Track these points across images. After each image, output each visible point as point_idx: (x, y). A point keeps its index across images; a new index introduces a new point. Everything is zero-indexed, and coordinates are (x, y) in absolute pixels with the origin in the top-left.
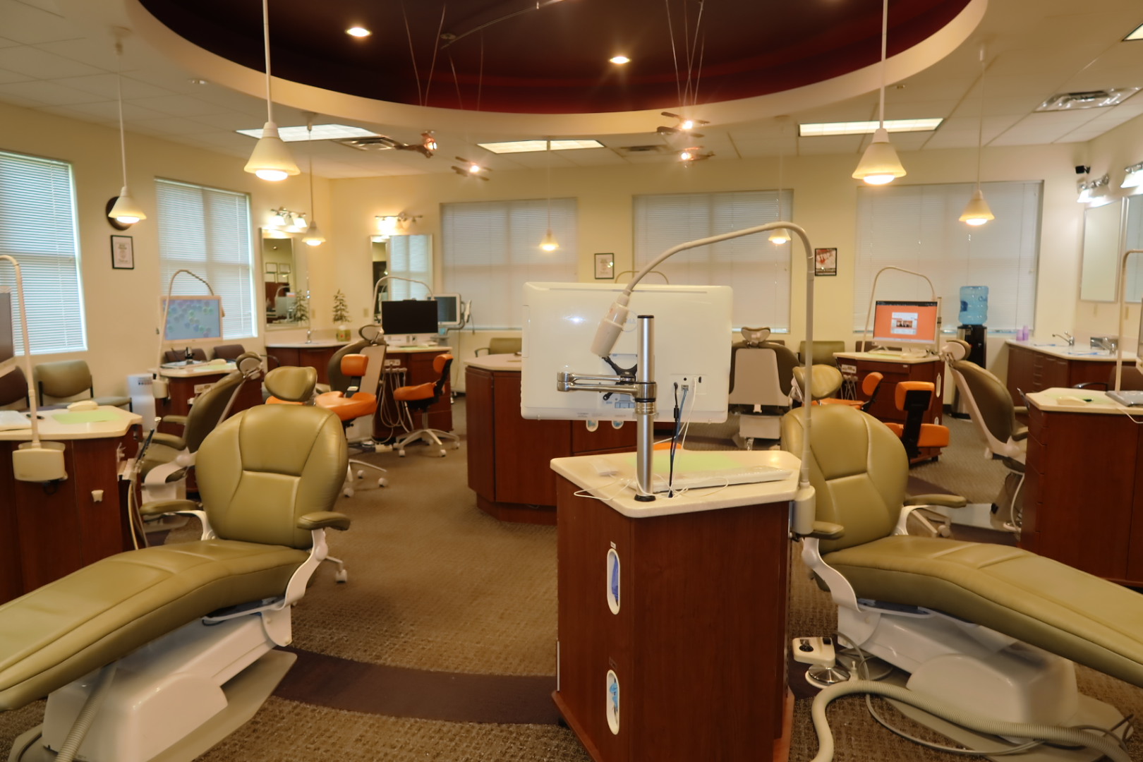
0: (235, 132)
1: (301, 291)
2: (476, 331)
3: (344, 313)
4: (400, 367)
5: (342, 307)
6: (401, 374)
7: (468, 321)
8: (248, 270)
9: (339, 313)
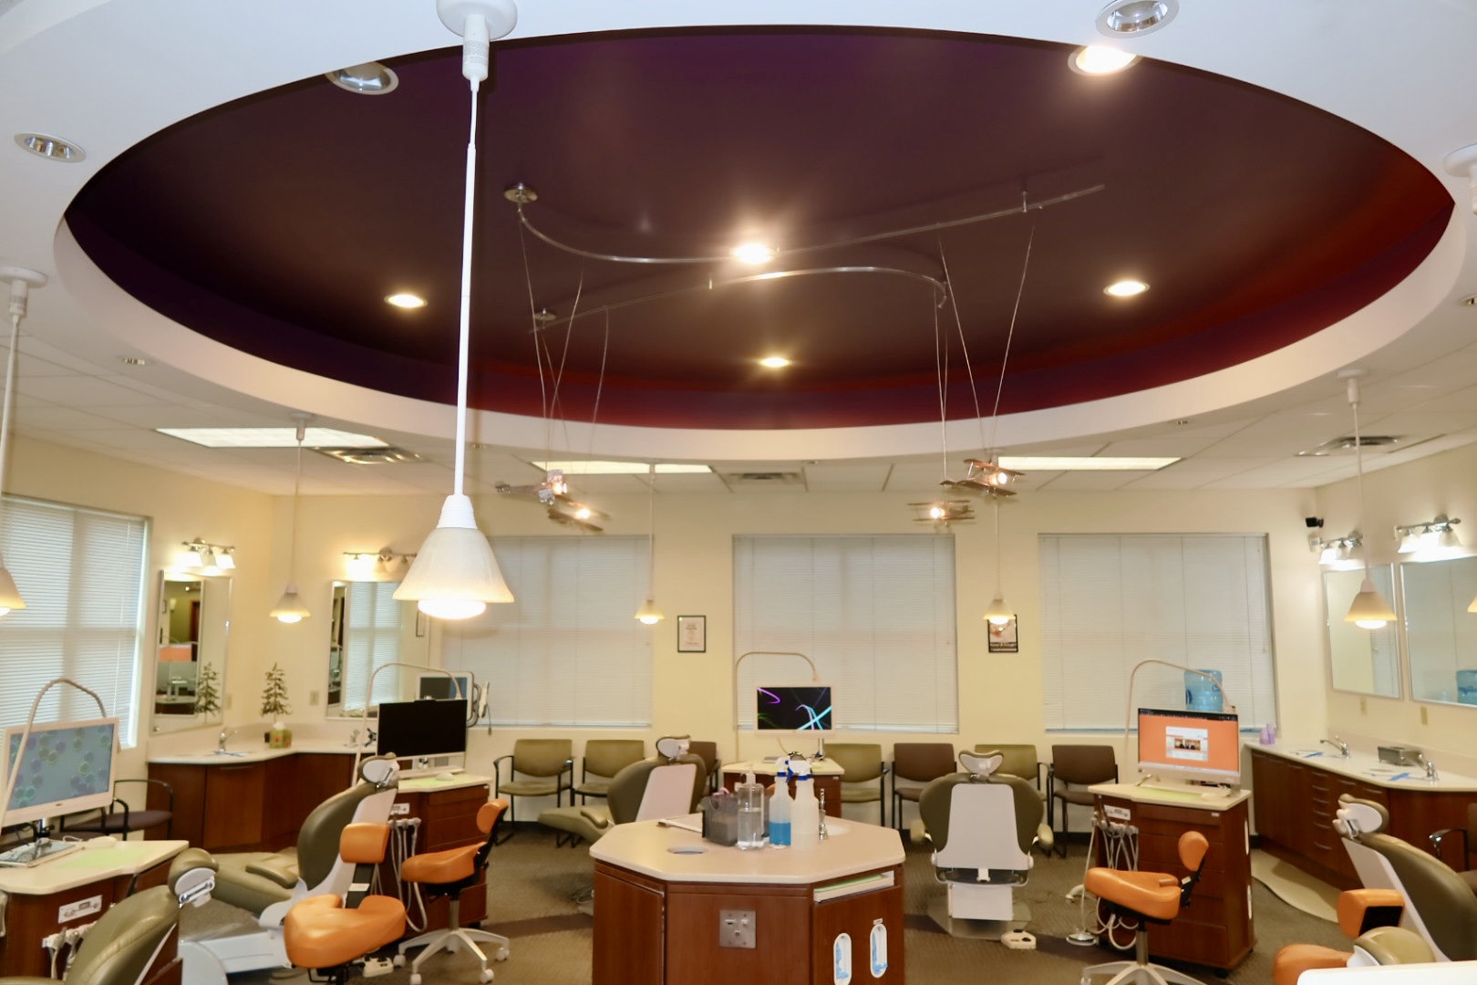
0: (154, 431)
1: (210, 664)
2: (493, 729)
3: (282, 701)
4: (408, 816)
5: (278, 691)
6: (410, 829)
7: (483, 715)
8: (134, 637)
9: (272, 699)
